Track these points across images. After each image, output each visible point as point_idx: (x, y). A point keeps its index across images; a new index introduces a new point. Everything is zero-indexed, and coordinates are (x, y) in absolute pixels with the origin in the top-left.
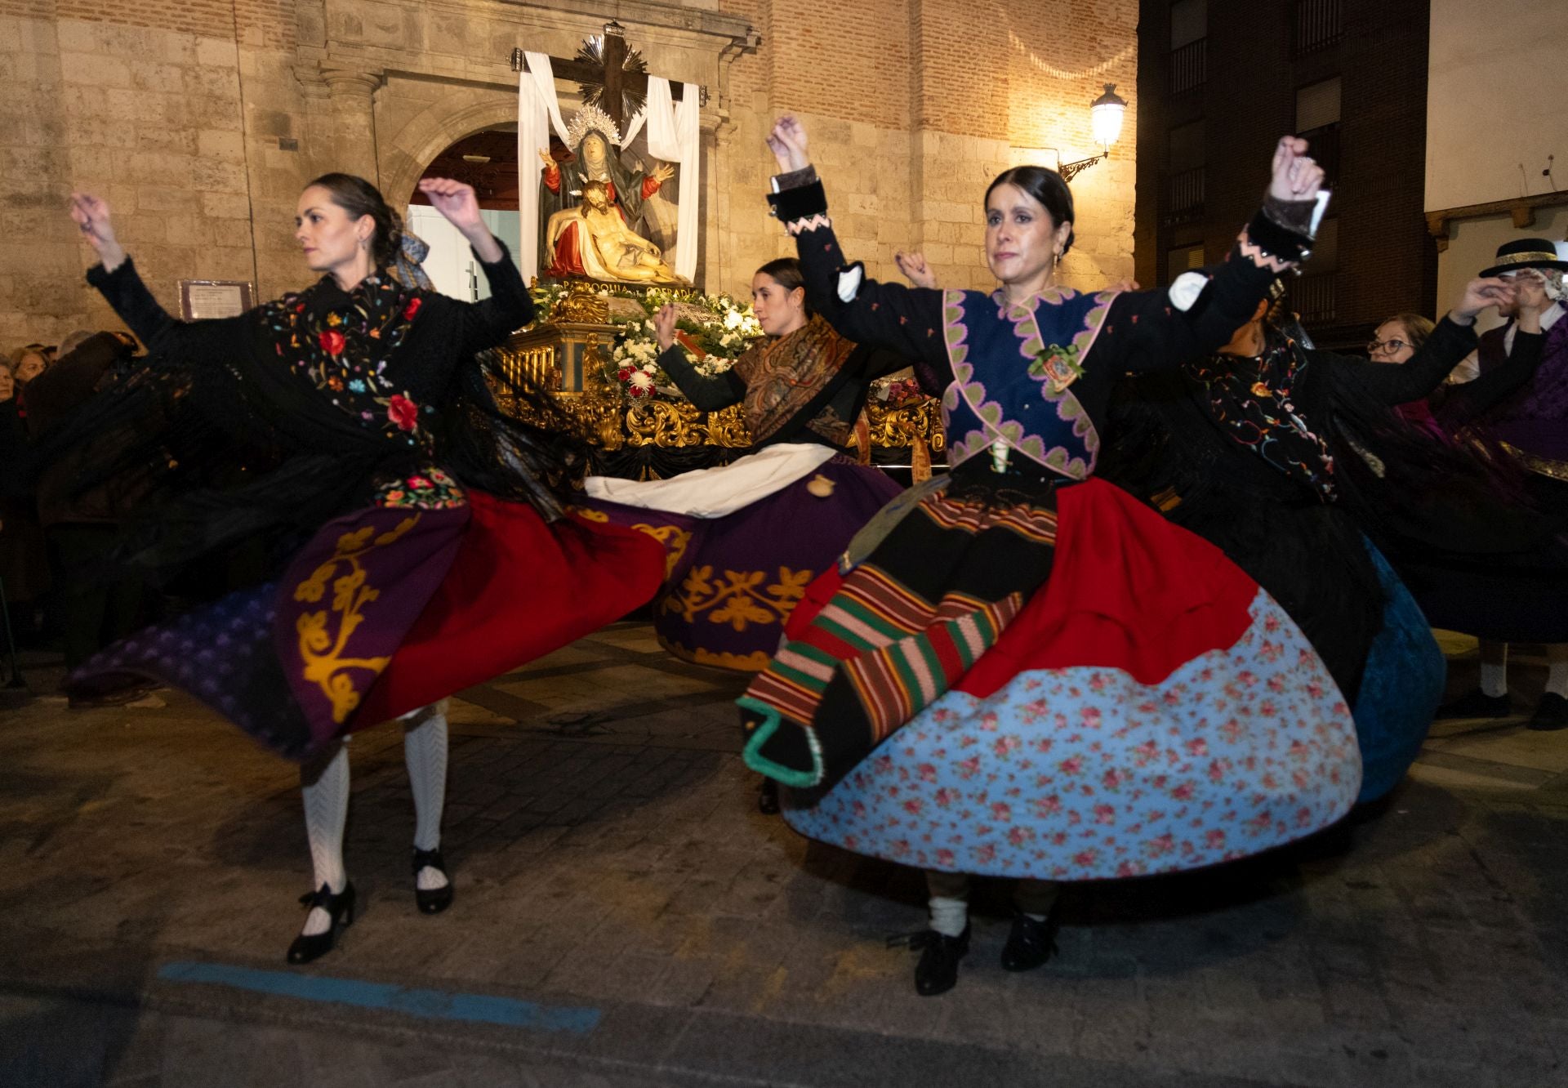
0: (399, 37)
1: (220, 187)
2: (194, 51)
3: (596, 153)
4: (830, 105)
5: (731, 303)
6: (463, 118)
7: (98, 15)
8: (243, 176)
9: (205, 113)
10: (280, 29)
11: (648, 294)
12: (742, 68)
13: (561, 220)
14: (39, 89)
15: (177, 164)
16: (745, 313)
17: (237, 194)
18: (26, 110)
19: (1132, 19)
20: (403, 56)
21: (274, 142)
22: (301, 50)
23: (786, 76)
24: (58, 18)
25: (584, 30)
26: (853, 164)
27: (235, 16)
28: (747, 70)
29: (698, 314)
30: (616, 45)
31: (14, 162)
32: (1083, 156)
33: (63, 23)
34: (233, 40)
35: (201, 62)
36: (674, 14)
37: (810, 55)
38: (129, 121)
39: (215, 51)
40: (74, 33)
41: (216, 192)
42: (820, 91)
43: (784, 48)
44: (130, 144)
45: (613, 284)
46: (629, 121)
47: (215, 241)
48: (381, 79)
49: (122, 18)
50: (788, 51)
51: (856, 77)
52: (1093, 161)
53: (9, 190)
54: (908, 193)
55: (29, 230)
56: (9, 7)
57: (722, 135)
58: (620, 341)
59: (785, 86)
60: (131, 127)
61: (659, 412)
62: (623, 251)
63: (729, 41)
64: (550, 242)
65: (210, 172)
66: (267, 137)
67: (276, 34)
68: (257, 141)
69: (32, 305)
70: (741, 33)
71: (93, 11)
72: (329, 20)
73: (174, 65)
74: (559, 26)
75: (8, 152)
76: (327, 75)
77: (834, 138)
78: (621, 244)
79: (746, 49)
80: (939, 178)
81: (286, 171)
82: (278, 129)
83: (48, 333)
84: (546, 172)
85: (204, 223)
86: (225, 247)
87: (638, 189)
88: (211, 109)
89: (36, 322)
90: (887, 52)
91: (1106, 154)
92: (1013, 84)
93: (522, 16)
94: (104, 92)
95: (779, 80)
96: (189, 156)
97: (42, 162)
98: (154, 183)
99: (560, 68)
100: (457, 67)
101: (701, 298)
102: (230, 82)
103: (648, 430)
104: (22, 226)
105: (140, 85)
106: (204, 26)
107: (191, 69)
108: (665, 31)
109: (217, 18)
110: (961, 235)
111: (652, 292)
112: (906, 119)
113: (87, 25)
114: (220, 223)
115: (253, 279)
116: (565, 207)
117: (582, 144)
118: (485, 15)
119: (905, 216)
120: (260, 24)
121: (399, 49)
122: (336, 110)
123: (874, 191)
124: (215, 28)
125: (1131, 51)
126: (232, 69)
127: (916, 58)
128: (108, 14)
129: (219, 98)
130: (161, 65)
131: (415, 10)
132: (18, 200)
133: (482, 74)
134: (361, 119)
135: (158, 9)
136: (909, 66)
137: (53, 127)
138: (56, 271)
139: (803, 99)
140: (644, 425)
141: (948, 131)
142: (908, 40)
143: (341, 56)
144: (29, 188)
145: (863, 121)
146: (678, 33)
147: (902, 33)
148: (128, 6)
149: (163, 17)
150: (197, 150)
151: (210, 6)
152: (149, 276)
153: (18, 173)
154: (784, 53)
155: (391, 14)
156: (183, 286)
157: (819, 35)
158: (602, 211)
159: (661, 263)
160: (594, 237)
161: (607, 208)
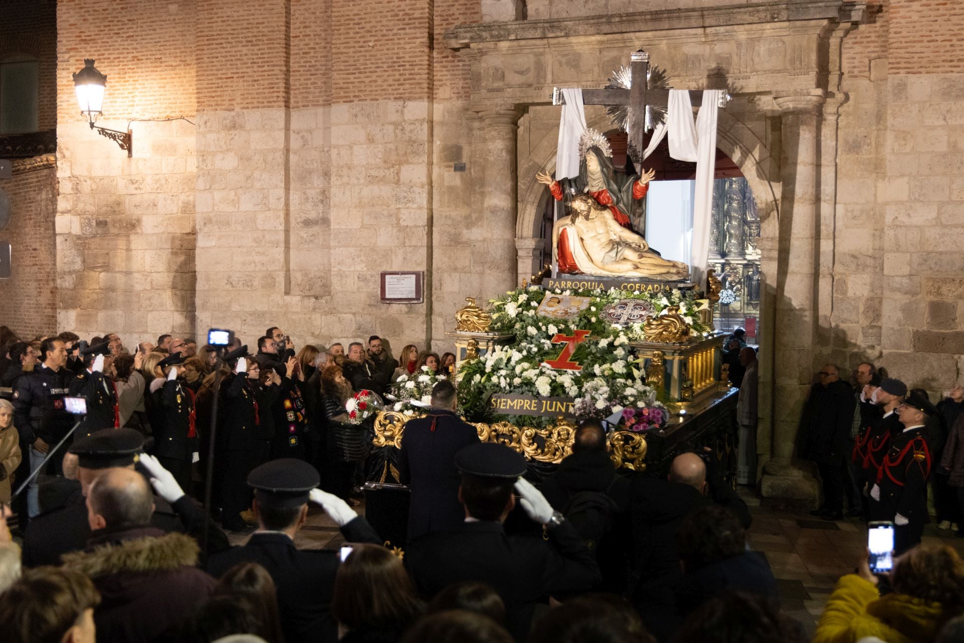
0: (530, 77)
1: (410, 205)
2: (402, 112)
3: (592, 166)
4: (960, 60)
7: (352, 99)
9: (405, 154)
10: (461, 84)
12: (858, 40)
13: (559, 227)
14: (323, 151)
15: (386, 191)
17: (420, 208)
18: (315, 165)
20: (531, 91)
21: (450, 166)
22: (471, 97)
23: (903, 40)
24: (333, 104)
25: (678, 41)
27: (433, 81)
28: (865, 40)
30: (641, 69)
31: (307, 199)
33: (334, 107)
34: (428, 99)
35: (406, 119)
36: (758, 11)
37: (936, 13)
38: (363, 166)
39: (415, 109)
40: (340, 111)
41: (408, 208)
42: (948, 48)
44: (362, 181)
47: (405, 243)
48: (523, 111)
49: (365, 98)
50: (908, 15)
53: (304, 217)
55: (311, 241)
57: (829, 109)
59: (902, 51)
60: (363, 169)
62: (609, 247)
63: (826, 22)
64: (556, 244)
65: (405, 195)
66: (446, 164)
67: (458, 88)
68: (440, 168)
69: (307, 290)
71: (349, 97)
72: (483, 74)
73: (390, 123)
74: (657, 42)
75: (305, 193)
76: (480, 114)
78: (610, 240)
79: (855, 23)
81: (456, 187)
82: (454, 157)
83: (311, 309)
85: (399, 230)
86: (410, 246)
87: (630, 191)
88: (409, 151)
89: (306, 301)
93: (624, 41)
94: (351, 148)
95: (894, 45)
96: (394, 185)
97: (320, 197)
98: (373, 205)
99: (589, 97)
102: (422, 130)
104: (308, 239)
105: (371, 140)
106: (410, 93)
107: (400, 124)
108: (754, 26)
109: (417, 86)
113: (346, 106)
114: (408, 230)
120: (449, 83)
121: (530, 85)
122: (485, 139)
124: (416, 93)
126: (425, 120)
128: (358, 96)
129: (415, 142)
130: (383, 125)
131: (542, 54)
132: (307, 223)
134: (500, 144)
135: (385, 87)
137: (327, 174)
138: (322, 268)
139: (925, 60)
143: (489, 99)
144: (313, 215)
146: (768, 26)
148: (369, 89)
149: (387, 92)
150: (399, 180)
151: (414, 79)
152: (365, 269)
153: (309, 206)
154: (903, 17)
155: (526, 60)
156: (383, 276)
158: (587, 218)
159: (641, 257)
160: (582, 239)
161: (593, 213)
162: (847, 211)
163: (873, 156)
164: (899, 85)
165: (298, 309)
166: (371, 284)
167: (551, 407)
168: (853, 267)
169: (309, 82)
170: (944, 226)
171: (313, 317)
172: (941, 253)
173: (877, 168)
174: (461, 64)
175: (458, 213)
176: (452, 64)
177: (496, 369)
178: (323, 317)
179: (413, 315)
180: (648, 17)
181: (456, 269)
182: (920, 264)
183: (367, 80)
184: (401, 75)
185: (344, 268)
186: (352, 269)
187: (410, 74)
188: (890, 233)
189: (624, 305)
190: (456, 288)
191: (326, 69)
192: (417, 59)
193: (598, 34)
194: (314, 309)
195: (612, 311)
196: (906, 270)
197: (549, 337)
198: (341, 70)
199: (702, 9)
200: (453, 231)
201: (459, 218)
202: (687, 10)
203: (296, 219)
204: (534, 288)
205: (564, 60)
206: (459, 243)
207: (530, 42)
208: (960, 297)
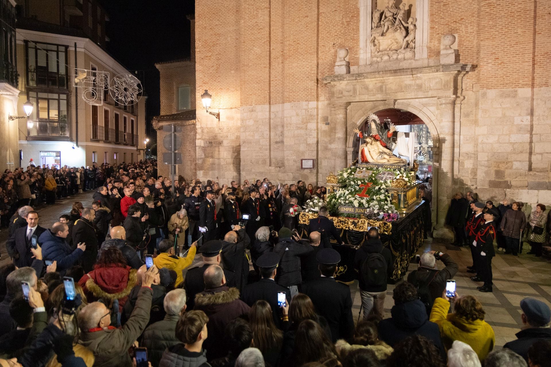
0: (351, 93)
1: (311, 136)
2: (308, 105)
4: (506, 84)
6: (370, 110)
8: (316, 133)
9: (309, 119)
10: (328, 95)
12: (469, 77)
14: (281, 119)
15: (303, 132)
17: (314, 137)
18: (280, 123)
20: (352, 98)
22: (331, 100)
23: (485, 77)
24: (285, 103)
25: (403, 79)
26: (518, 105)
28: (471, 77)
31: (277, 135)
34: (317, 101)
35: (309, 107)
36: (432, 69)
37: (498, 67)
38: (295, 123)
39: (312, 104)
40: (287, 105)
41: (310, 138)
42: (502, 80)
44: (295, 129)
45: (373, 165)
47: (309, 149)
48: (348, 104)
49: (295, 101)
50: (487, 68)
53: (275, 140)
55: (278, 149)
56: (278, 102)
57: (457, 102)
59: (485, 81)
60: (295, 125)
62: (379, 153)
63: (457, 72)
64: (360, 153)
65: (309, 133)
66: (323, 122)
67: (326, 97)
68: (321, 124)
71: (290, 100)
72: (335, 92)
73: (304, 109)
74: (396, 80)
75: (276, 133)
76: (334, 106)
77: (509, 96)
78: (379, 151)
79: (467, 72)
81: (326, 130)
82: (325, 120)
85: (307, 145)
86: (311, 150)
87: (386, 135)
89: (276, 168)
93: (384, 80)
94: (291, 118)
95: (482, 79)
96: (305, 130)
97: (281, 134)
98: (298, 137)
100: (366, 98)
102: (314, 111)
105: (297, 115)
106: (310, 99)
107: (307, 109)
108: (431, 74)
109: (313, 97)
114: (310, 145)
115: (316, 158)
118: (373, 82)
120: (323, 95)
121: (351, 96)
122: (336, 114)
124: (313, 99)
126: (315, 108)
128: (293, 100)
129: (312, 115)
130: (301, 110)
131: (355, 85)
132: (277, 142)
133: (373, 98)
134: (342, 116)
135: (302, 97)
137: (283, 126)
138: (281, 158)
139: (494, 84)
143: (337, 100)
144: (278, 140)
146: (436, 73)
148: (296, 98)
149: (303, 99)
150: (307, 128)
151: (312, 94)
152: (296, 158)
153: (277, 137)
154: (485, 69)
155: (350, 87)
156: (302, 160)
157: (502, 59)
158: (371, 144)
159: (390, 157)
160: (369, 152)
161: (373, 143)
162: (464, 138)
163: (474, 118)
164: (484, 93)
165: (274, 171)
166: (298, 163)
167: (359, 211)
168: (466, 157)
169: (277, 96)
170: (500, 143)
171: (279, 174)
172: (499, 153)
173: (476, 122)
174: (328, 89)
175: (327, 139)
176: (325, 89)
177: (340, 197)
178: (282, 174)
179: (312, 174)
180: (392, 72)
181: (326, 158)
182: (492, 157)
183: (296, 95)
184: (307, 93)
185: (289, 158)
186: (291, 158)
187: (311, 92)
188: (480, 146)
189: (384, 174)
190: (326, 164)
191: (282, 91)
192: (313, 87)
193: (375, 78)
194: (279, 171)
195: (380, 176)
196: (486, 159)
197: (358, 185)
198: (287, 91)
199: (412, 69)
200: (325, 145)
201: (327, 141)
202: (406, 69)
203: (273, 141)
204: (353, 167)
205: (363, 87)
206: (327, 149)
207: (351, 81)
208: (506, 168)
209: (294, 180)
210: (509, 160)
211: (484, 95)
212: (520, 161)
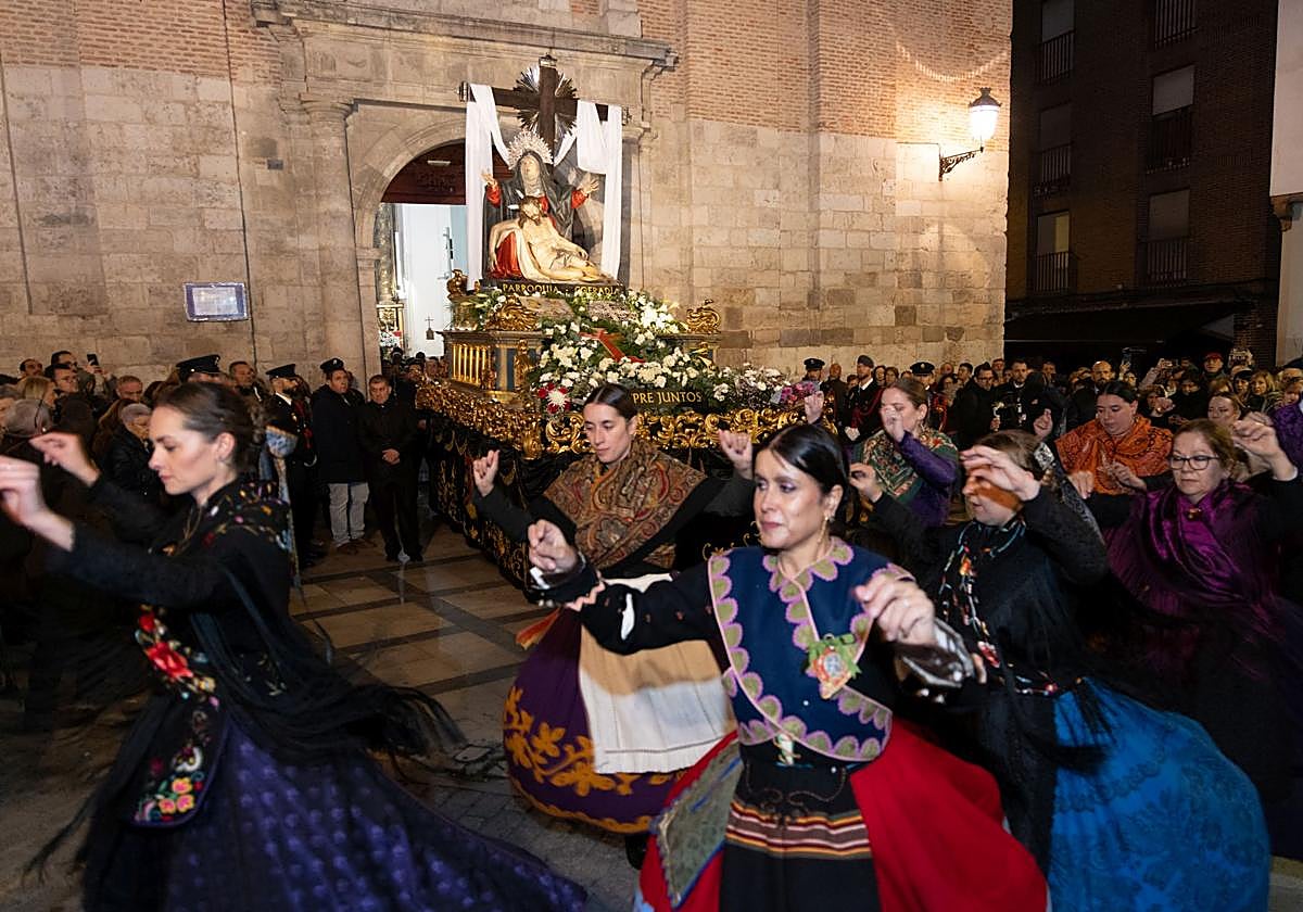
0: (367, 71)
1: (218, 204)
2: (195, 90)
3: (532, 171)
4: (738, 113)
5: (648, 300)
6: (422, 136)
7: (114, 63)
8: (237, 194)
9: (205, 141)
10: (267, 67)
11: (576, 295)
12: (662, 85)
13: (501, 231)
14: (67, 127)
15: (181, 185)
16: (659, 310)
17: (231, 209)
18: (57, 145)
19: (1006, 26)
20: (371, 87)
21: (263, 163)
22: (285, 84)
23: (700, 90)
24: (82, 67)
26: (759, 164)
27: (229, 58)
28: (667, 85)
29: (618, 311)
30: (550, 75)
31: (47, 189)
32: (961, 150)
33: (86, 71)
34: (227, 78)
35: (201, 99)
36: (602, 41)
37: (719, 71)
38: (141, 151)
39: (213, 89)
40: (95, 78)
41: (214, 208)
42: (730, 102)
43: (698, 66)
44: (142, 170)
45: (546, 284)
46: (561, 140)
47: (214, 249)
48: (353, 107)
49: (134, 64)
50: (702, 68)
51: (762, 88)
52: (970, 154)
53: (44, 212)
54: (807, 187)
55: (62, 244)
56: (42, 58)
57: (644, 142)
58: (547, 343)
59: (699, 99)
60: (143, 156)
61: (574, 423)
62: (555, 255)
63: (651, 62)
64: (492, 250)
65: (209, 191)
66: (256, 159)
67: (263, 71)
68: (249, 163)
69: (63, 307)
70: (660, 56)
71: (110, 59)
72: (308, 58)
73: (177, 102)
75: (43, 181)
76: (306, 105)
77: (743, 141)
78: (553, 249)
79: (665, 68)
80: (834, 173)
81: (274, 189)
82: (267, 153)
83: (77, 331)
84: (488, 188)
85: (205, 235)
86: (222, 254)
87: (568, 201)
88: (210, 138)
89: (66, 322)
90: (788, 65)
91: (982, 149)
92: (899, 88)
93: (471, 48)
94: (120, 127)
95: (694, 93)
96: (191, 179)
97: (70, 188)
98: (163, 202)
99: (501, 97)
100: (417, 94)
101: (622, 295)
102: (226, 115)
103: (565, 439)
104: (55, 242)
105: (150, 120)
106: (204, 67)
107: (193, 104)
108: (594, 55)
109: (214, 61)
110: (853, 222)
111: (579, 292)
112: (805, 122)
113: (105, 71)
114: (218, 234)
115: (246, 281)
116: (505, 219)
117: (519, 162)
118: (440, 49)
119: (804, 206)
120: (250, 64)
121: (367, 81)
122: (314, 135)
123: (777, 187)
124: (213, 69)
125: (1006, 55)
126: (227, 103)
127: (814, 70)
128: (124, 61)
129: (217, 129)
130: (167, 102)
131: (381, 47)
132: (51, 221)
133: (439, 99)
134: (336, 142)
135: (165, 55)
136: (809, 77)
137: (80, 159)
138: (83, 280)
139: (716, 109)
140: (560, 435)
141: (843, 133)
142: (808, 54)
143: (318, 88)
144: (60, 210)
145: (767, 126)
146: (606, 57)
147: (802, 49)
148: (140, 53)
149: (167, 61)
150: (198, 173)
151: (208, 51)
152: (160, 281)
153: (51, 198)
154: (699, 70)
155: (360, 51)
156: (189, 289)
157: (729, 54)
158: (538, 223)
160: (530, 244)
161: (541, 219)
163: (677, 186)
164: (698, 128)
165: (56, 333)
166: (169, 298)
167: (666, 398)
168: (666, 281)
169: (32, 30)
170: (733, 248)
171: (82, 341)
172: (732, 269)
173: (682, 197)
174: (266, 43)
175: (278, 218)
176: (254, 41)
178: (99, 341)
179: (235, 335)
180: (502, 27)
181: (281, 282)
182: (718, 278)
183: (136, 42)
184: (187, 42)
185: (124, 280)
186: (139, 280)
187: (201, 44)
188: (697, 253)
190: (283, 302)
191: (59, 18)
192: (210, 27)
193: (448, 36)
194: (83, 332)
196: (709, 283)
198: (93, 22)
199: (553, 29)
200: (273, 238)
201: (280, 224)
202: (539, 27)
203: (30, 215)
205: (406, 58)
206: (283, 252)
207: (368, 30)
208: (746, 303)
209: (158, 363)
210: (749, 286)
211: (700, 130)
212: (766, 287)
